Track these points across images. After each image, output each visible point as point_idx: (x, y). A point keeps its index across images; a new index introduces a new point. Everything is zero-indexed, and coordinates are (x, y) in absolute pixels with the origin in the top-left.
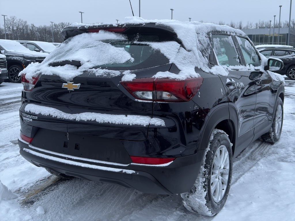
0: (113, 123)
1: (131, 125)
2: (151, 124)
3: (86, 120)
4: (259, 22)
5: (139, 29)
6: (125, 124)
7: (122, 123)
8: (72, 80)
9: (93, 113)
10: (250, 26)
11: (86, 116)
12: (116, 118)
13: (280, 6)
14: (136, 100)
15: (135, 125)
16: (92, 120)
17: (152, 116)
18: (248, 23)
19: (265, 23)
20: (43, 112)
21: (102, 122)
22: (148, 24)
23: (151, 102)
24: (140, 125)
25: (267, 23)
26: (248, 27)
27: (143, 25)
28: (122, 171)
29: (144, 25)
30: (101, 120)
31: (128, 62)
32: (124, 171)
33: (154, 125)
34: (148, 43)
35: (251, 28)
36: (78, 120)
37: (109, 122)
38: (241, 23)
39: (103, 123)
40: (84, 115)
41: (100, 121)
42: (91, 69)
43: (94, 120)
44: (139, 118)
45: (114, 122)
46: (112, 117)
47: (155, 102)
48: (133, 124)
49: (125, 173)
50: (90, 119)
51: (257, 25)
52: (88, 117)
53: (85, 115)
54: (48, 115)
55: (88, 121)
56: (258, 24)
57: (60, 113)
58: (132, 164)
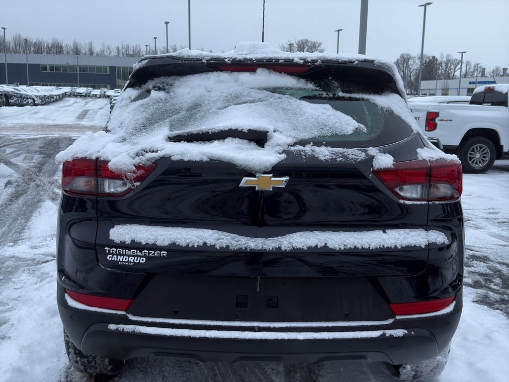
0: (364, 248)
1: (399, 248)
2: (430, 242)
3: (305, 248)
4: (122, 45)
5: (333, 70)
6: (388, 248)
7: (382, 247)
8: (270, 169)
9: (316, 232)
10: (108, 51)
11: (302, 240)
12: (369, 238)
13: (167, 23)
14: (401, 201)
15: (407, 246)
16: (319, 246)
17: (427, 228)
18: (104, 46)
19: (132, 48)
20: (183, 240)
21: (343, 248)
22: (362, 61)
23: (424, 203)
24: (415, 245)
25: (134, 48)
26: (104, 51)
27: (355, 63)
28: (384, 334)
29: (357, 64)
30: (338, 244)
31: (357, 131)
32: (388, 333)
33: (435, 243)
34: (366, 96)
35: (109, 55)
36: (288, 250)
37: (355, 247)
38: (91, 45)
39: (345, 249)
40: (299, 238)
41: (337, 246)
42: (291, 146)
43: (323, 245)
44: (408, 234)
45: (366, 246)
46: (359, 237)
47: (430, 203)
48: (403, 245)
49: (391, 336)
50: (313, 245)
51: (118, 49)
52: (309, 242)
53: (301, 236)
54: (201, 244)
55: (309, 248)
56: (121, 48)
57: (237, 239)
58: (398, 317)
